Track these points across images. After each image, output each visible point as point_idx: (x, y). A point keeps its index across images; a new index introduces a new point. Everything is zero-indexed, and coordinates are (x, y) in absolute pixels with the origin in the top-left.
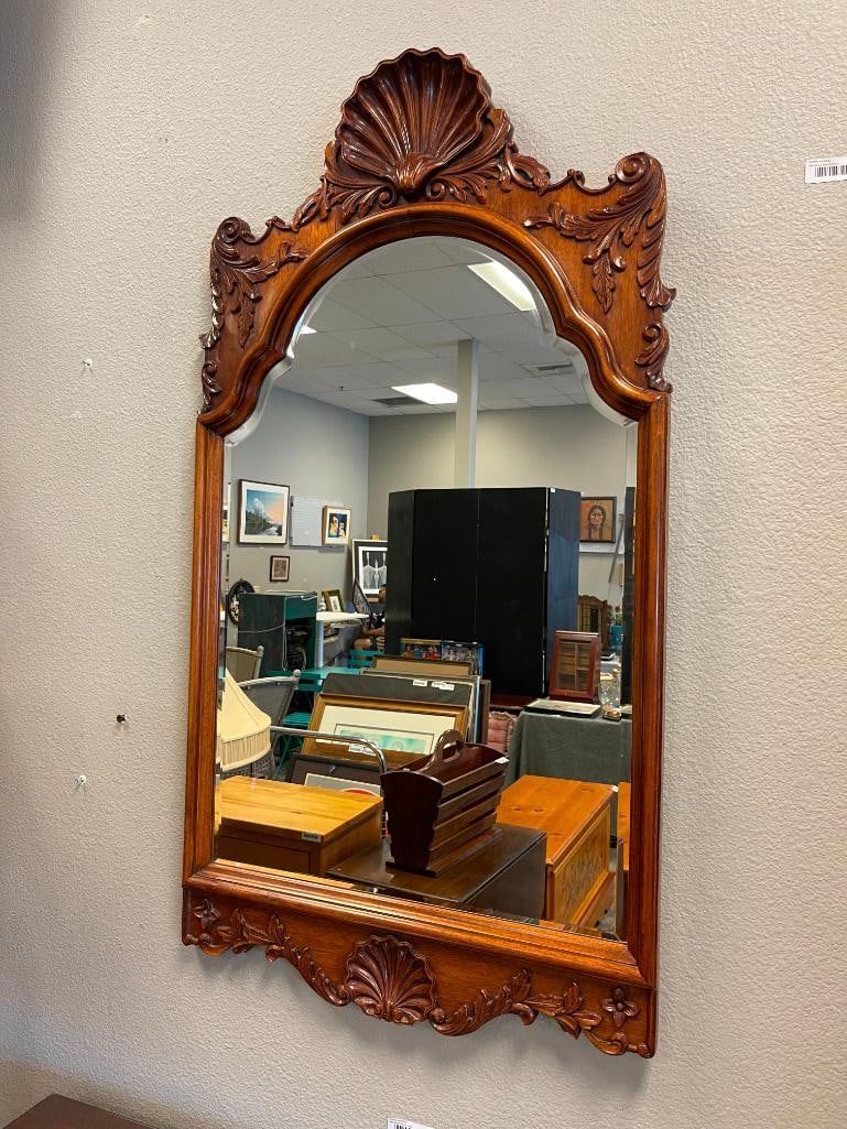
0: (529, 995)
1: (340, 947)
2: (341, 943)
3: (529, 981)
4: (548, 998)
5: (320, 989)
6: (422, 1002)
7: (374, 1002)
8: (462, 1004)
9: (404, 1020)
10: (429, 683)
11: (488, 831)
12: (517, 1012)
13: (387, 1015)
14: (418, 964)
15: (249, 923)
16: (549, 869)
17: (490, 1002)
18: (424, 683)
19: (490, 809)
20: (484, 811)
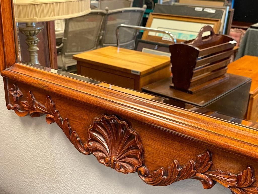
0: (209, 169)
1: (84, 119)
2: (86, 117)
3: (211, 159)
4: (225, 174)
5: (76, 143)
6: (134, 160)
7: (105, 156)
8: (160, 167)
9: (122, 170)
10: (203, 10)
11: (223, 76)
12: (199, 179)
13: (112, 165)
14: (131, 137)
15: (36, 100)
16: (251, 96)
17: (180, 169)
18: (201, 9)
19: (224, 65)
20: (221, 66)
